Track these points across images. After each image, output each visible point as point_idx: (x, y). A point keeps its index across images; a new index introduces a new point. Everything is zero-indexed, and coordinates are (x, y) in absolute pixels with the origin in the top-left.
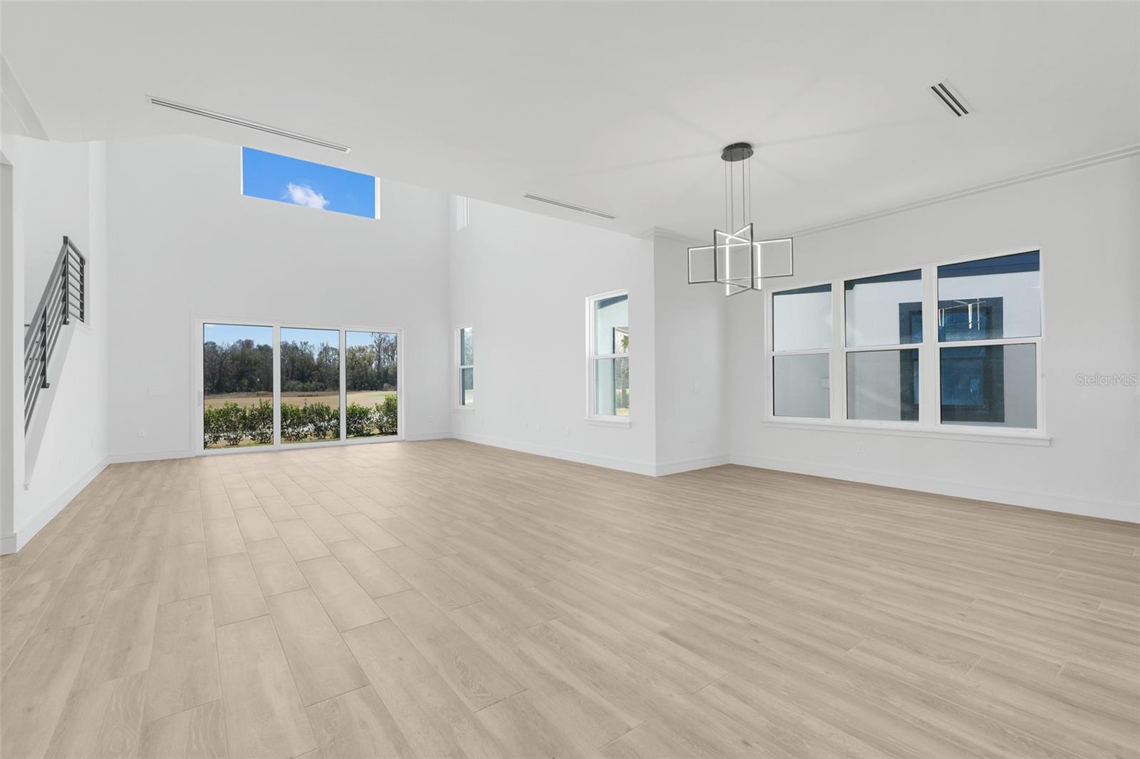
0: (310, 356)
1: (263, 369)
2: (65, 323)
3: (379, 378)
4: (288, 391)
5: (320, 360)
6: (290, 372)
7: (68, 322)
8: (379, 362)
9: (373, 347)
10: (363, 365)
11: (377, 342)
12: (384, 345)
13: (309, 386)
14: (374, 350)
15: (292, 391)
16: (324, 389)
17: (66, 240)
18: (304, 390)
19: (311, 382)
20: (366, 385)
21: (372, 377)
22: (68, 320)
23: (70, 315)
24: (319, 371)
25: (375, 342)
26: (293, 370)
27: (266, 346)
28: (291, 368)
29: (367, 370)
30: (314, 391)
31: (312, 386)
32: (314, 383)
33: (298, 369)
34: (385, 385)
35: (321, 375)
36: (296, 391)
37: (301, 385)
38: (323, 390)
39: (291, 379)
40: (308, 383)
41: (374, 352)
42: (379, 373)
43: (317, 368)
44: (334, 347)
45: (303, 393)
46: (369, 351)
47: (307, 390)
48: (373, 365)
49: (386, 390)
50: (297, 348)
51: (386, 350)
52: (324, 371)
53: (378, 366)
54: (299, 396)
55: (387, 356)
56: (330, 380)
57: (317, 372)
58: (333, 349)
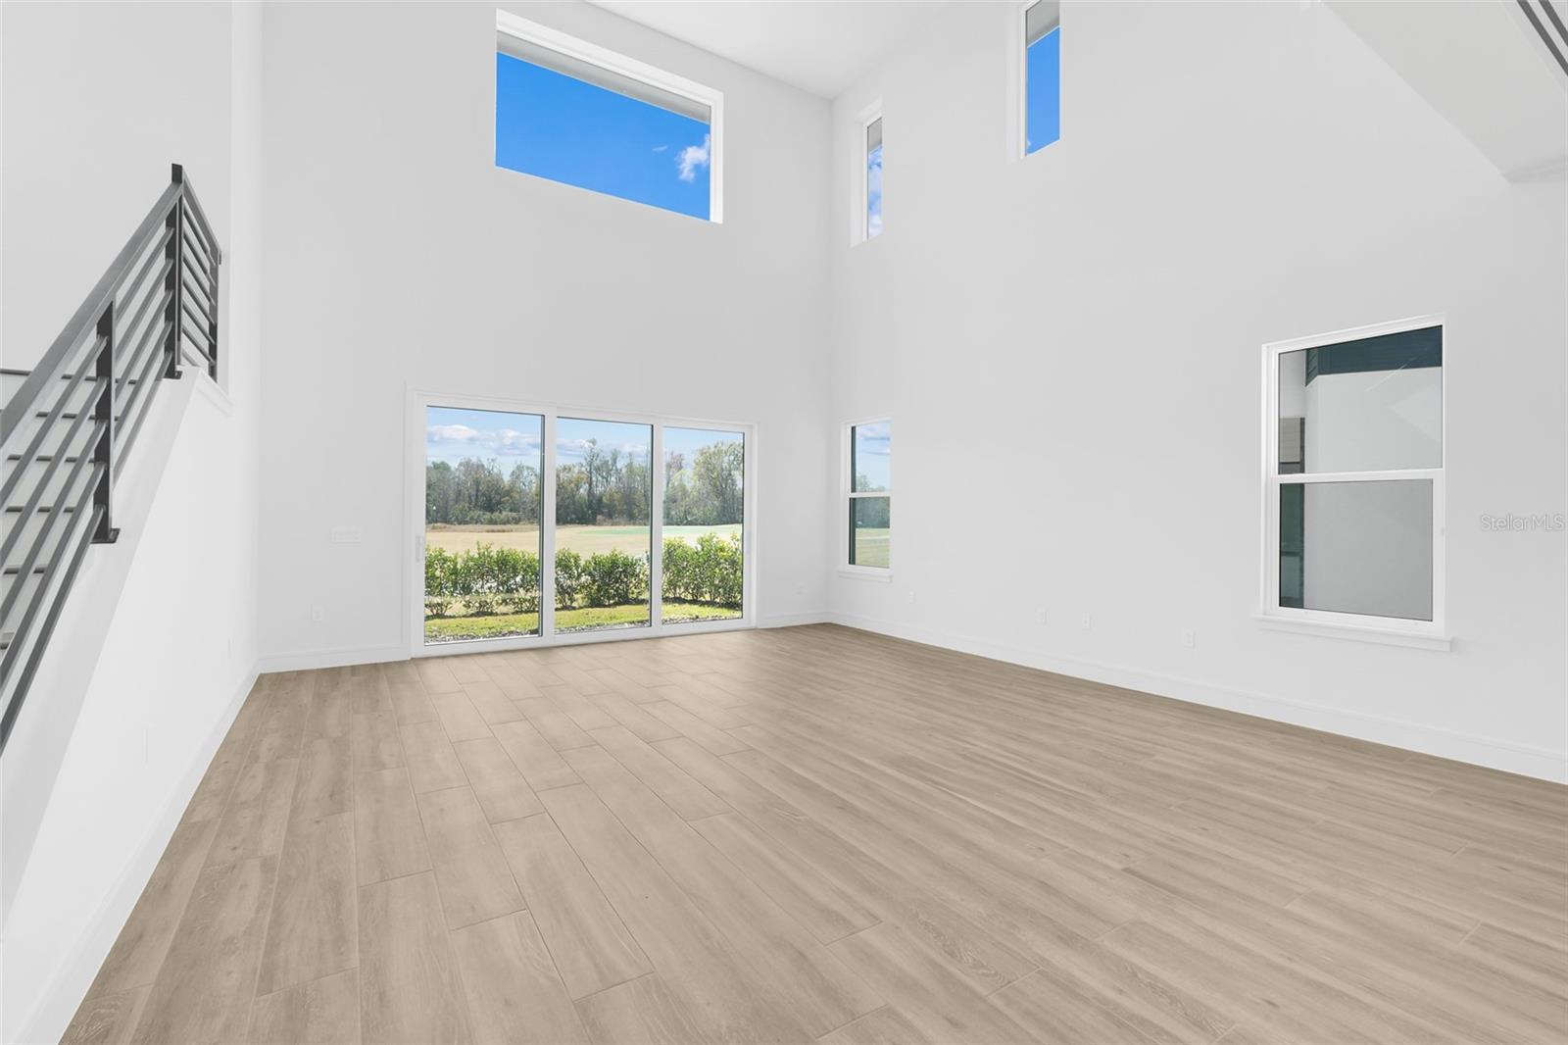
0: (499, 478)
1: (440, 494)
2: (172, 373)
3: (590, 506)
4: (471, 523)
5: (513, 483)
6: (473, 499)
7: (180, 373)
8: (590, 486)
9: (582, 466)
10: (569, 489)
11: (588, 459)
12: (597, 463)
13: (499, 517)
14: (583, 469)
15: (476, 523)
16: (517, 521)
17: (177, 172)
18: (492, 522)
19: (501, 512)
20: (573, 517)
21: (581, 506)
22: (178, 368)
23: (183, 359)
24: (511, 497)
25: (586, 459)
26: (477, 495)
27: (443, 463)
28: (474, 493)
29: (574, 496)
30: (505, 524)
31: (502, 516)
32: (504, 513)
33: (484, 495)
34: (599, 517)
35: (513, 502)
36: (482, 523)
37: (488, 516)
38: (516, 523)
39: (476, 506)
40: (497, 514)
41: (583, 473)
42: (590, 502)
43: (508, 493)
44: (530, 465)
45: (491, 527)
46: (576, 471)
47: (495, 523)
48: (582, 491)
49: (600, 525)
50: (483, 466)
51: (598, 469)
52: (517, 497)
53: (590, 492)
54: (488, 531)
55: (600, 478)
56: (524, 509)
57: (507, 498)
58: (528, 468)
